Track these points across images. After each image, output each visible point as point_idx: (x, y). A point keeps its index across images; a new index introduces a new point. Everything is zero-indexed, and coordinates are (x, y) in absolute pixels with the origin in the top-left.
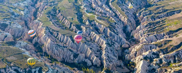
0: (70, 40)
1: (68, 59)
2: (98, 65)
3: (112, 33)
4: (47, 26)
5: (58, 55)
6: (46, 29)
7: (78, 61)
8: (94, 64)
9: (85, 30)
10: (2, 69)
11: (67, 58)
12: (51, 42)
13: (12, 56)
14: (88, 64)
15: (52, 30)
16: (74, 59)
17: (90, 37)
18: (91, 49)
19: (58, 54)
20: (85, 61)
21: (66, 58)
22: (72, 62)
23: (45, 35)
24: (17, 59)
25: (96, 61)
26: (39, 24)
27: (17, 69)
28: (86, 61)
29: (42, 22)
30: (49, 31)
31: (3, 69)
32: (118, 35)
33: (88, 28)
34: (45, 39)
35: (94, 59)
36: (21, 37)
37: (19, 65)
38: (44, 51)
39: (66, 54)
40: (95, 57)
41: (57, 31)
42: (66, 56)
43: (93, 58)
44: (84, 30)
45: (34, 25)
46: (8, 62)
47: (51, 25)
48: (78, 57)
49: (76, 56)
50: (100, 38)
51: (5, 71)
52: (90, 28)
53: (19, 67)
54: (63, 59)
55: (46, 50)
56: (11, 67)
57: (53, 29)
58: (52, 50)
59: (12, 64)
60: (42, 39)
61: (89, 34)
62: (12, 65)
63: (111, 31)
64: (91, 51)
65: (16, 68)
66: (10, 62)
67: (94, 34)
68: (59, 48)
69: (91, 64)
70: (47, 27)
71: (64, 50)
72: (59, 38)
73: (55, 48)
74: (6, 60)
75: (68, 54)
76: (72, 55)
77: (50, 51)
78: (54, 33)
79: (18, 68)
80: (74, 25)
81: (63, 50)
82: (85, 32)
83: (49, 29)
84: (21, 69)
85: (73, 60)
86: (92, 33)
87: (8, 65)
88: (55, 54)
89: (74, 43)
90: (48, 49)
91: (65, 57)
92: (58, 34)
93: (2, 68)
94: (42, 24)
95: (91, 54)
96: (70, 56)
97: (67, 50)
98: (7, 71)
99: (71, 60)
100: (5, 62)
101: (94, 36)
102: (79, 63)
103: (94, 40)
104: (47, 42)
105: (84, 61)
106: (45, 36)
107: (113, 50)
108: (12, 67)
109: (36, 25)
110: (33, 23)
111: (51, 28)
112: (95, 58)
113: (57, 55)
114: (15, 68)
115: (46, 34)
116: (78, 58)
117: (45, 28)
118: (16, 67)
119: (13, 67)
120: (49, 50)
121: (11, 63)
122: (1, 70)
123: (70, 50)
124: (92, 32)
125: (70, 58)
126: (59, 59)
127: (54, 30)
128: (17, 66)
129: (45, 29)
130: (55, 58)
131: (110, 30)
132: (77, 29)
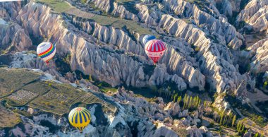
0: (127, 36)
1: (133, 79)
2: (202, 88)
3: (206, 14)
4: (63, 11)
5: (110, 73)
6: (64, 19)
7: (156, 81)
8: (192, 86)
9: (147, 13)
10: (15, 127)
11: (129, 77)
12: (88, 45)
13: (22, 90)
14: (179, 86)
15: (77, 18)
16: (147, 76)
17: (162, 27)
18: (177, 50)
19: (110, 70)
20: (170, 79)
21: (127, 77)
22: (143, 84)
23: (66, 30)
24: (36, 95)
25: (195, 77)
26: (40, 9)
27: (47, 119)
28: (173, 79)
29: (47, 6)
30: (72, 22)
31: (18, 128)
32: (217, 18)
33: (153, 6)
34: (70, 40)
35: (190, 74)
36: (12, 45)
37: (47, 109)
38: (73, 68)
39: (125, 68)
40: (193, 69)
41: (90, 20)
42: (128, 73)
43: (188, 72)
44: (145, 12)
45: (31, 14)
46: (19, 107)
47: (72, 9)
48: (153, 71)
49: (149, 70)
50: (188, 26)
51: (24, 131)
52: (158, 8)
53: (50, 115)
54: (121, 79)
55: (78, 66)
56: (31, 118)
57: (80, 16)
58: (94, 62)
59: (31, 111)
60: (63, 42)
61: (158, 21)
62: (31, 113)
63: (203, 11)
64: (179, 57)
65: (43, 118)
66: (23, 106)
67: (171, 19)
68: (108, 55)
69: (184, 86)
70: (64, 14)
71: (121, 60)
72: (97, 34)
73: (99, 57)
74: (13, 102)
75: (130, 69)
76: (141, 68)
77: (90, 66)
78: (84, 24)
79: (48, 116)
80: (121, 4)
81: (119, 61)
82: (148, 15)
83: (69, 19)
84: (57, 119)
85: (145, 80)
86: (166, 18)
87: (23, 114)
88: (102, 71)
89: (136, 41)
90: (85, 61)
91: (124, 75)
92: (93, 26)
93: (12, 126)
94: (49, 9)
95: (181, 62)
96: (137, 71)
97: (128, 58)
98: (27, 131)
99: (141, 80)
100: (10, 109)
101: (173, 23)
102: (159, 87)
103: (173, 32)
104: (76, 47)
105: (168, 79)
106: (68, 33)
107: (224, 50)
108: (35, 118)
109: (35, 15)
110: (26, 11)
111: (73, 16)
112: (193, 71)
113: (107, 73)
114: (41, 117)
115: (69, 28)
116: (155, 74)
117: (59, 17)
118: (44, 115)
119: (36, 115)
120: (86, 64)
121: (27, 108)
122: (14, 131)
123: (133, 57)
124: (163, 16)
125: (137, 77)
126: (113, 81)
127: (81, 18)
128: (45, 113)
129: (60, 19)
130: (104, 80)
131: (199, 8)
132: (128, 12)
